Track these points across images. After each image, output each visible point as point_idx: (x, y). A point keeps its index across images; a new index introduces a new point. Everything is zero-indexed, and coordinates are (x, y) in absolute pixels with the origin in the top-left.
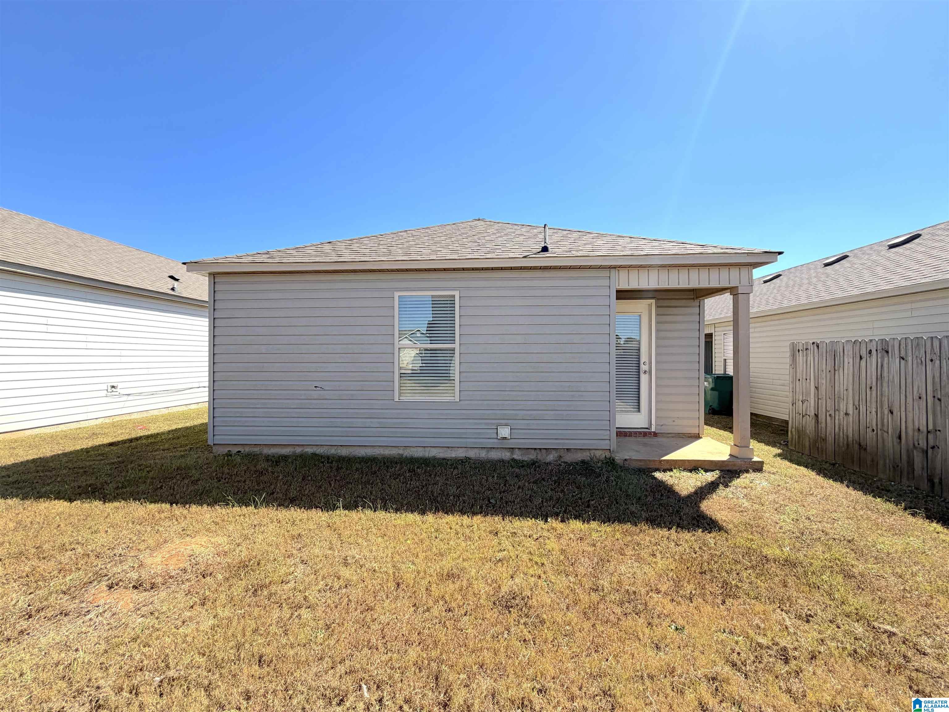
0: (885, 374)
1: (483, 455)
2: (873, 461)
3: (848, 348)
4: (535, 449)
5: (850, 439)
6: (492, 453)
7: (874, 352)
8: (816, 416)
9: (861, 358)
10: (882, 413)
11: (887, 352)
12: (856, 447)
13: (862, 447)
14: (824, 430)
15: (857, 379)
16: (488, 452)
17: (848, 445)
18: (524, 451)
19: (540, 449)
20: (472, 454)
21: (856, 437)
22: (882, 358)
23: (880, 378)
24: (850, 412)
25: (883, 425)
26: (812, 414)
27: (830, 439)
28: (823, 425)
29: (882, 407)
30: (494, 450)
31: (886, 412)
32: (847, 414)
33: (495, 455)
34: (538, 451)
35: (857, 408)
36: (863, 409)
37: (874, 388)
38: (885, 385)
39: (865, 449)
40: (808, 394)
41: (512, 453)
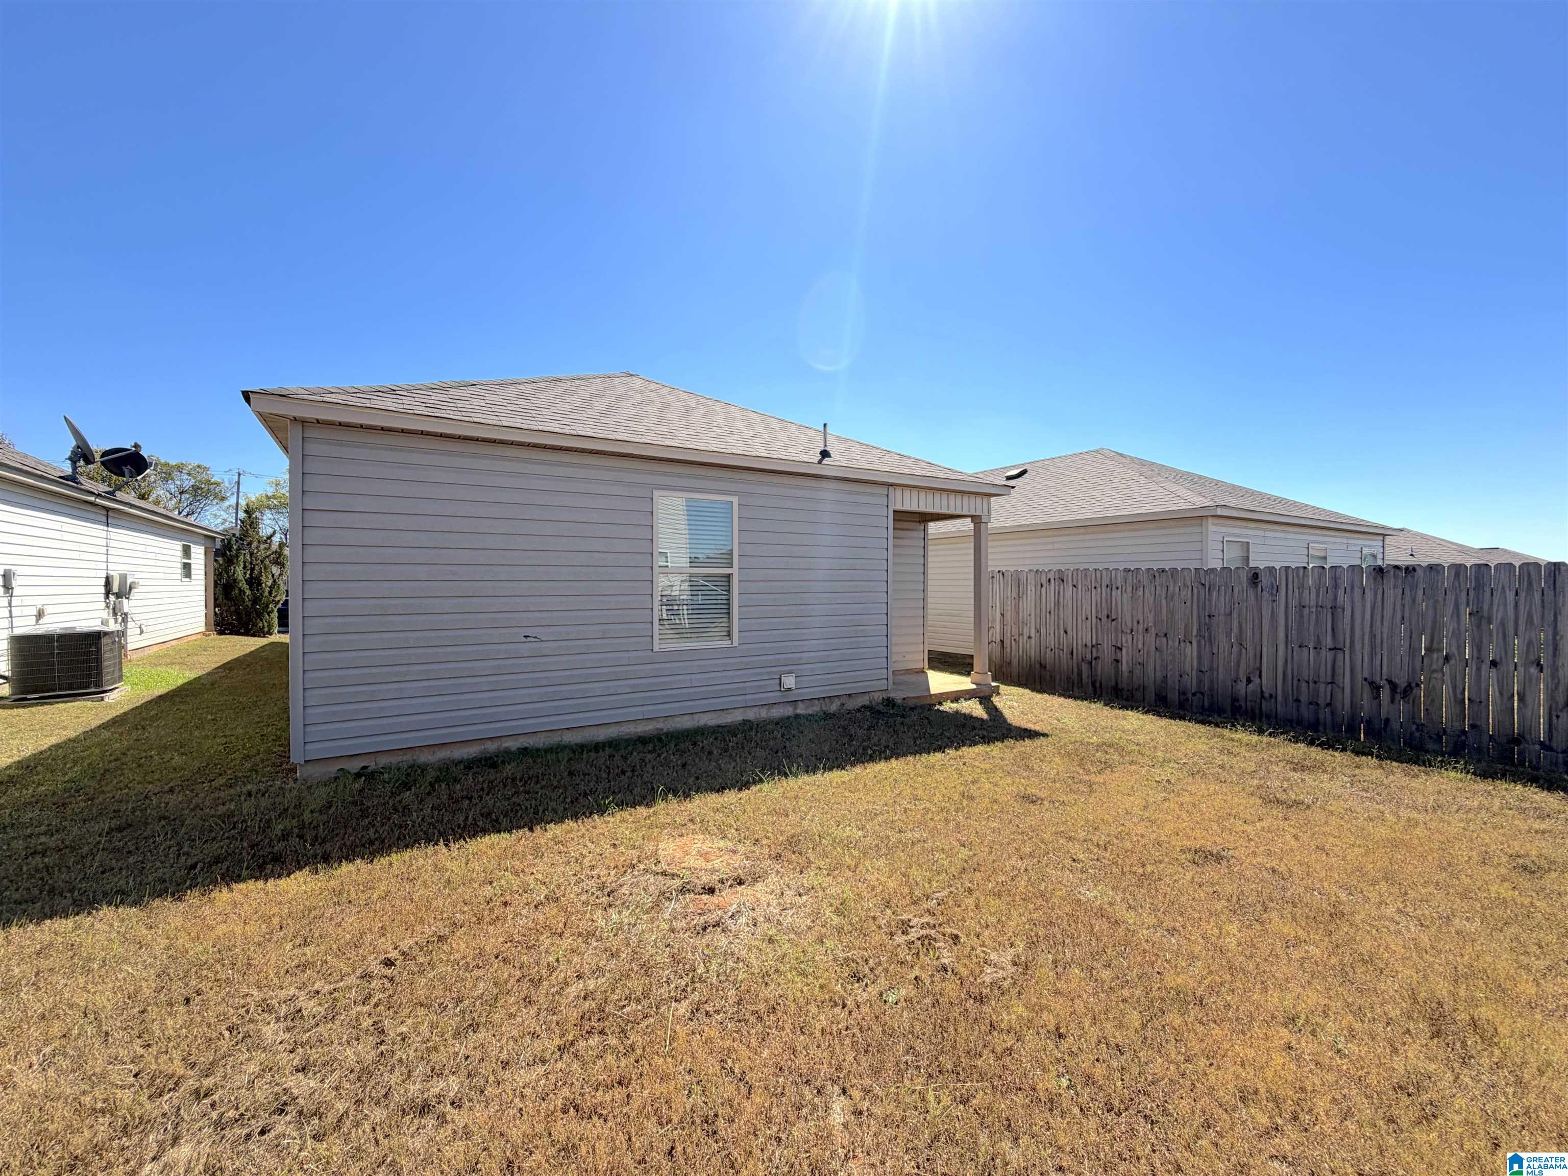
0: (1061, 600)
1: (764, 714)
2: (1051, 677)
3: (1031, 576)
4: (819, 699)
5: (1033, 659)
6: (774, 711)
7: (1052, 581)
8: (1002, 642)
9: (1042, 585)
10: (1059, 634)
11: (1063, 581)
12: (1038, 666)
13: (1042, 666)
14: (1009, 654)
15: (1038, 605)
16: (768, 709)
17: (1031, 666)
18: (808, 702)
19: (824, 698)
20: (751, 715)
21: (1038, 658)
22: (1059, 586)
23: (1057, 604)
24: (1033, 635)
25: (1059, 644)
26: (998, 640)
27: (1015, 662)
28: (1009, 650)
29: (1059, 629)
30: (775, 706)
31: (1062, 632)
32: (1030, 637)
33: (777, 713)
34: (822, 701)
35: (1038, 631)
36: (1043, 631)
37: (1052, 612)
38: (1061, 609)
39: (1045, 667)
40: (994, 621)
41: (796, 708)
